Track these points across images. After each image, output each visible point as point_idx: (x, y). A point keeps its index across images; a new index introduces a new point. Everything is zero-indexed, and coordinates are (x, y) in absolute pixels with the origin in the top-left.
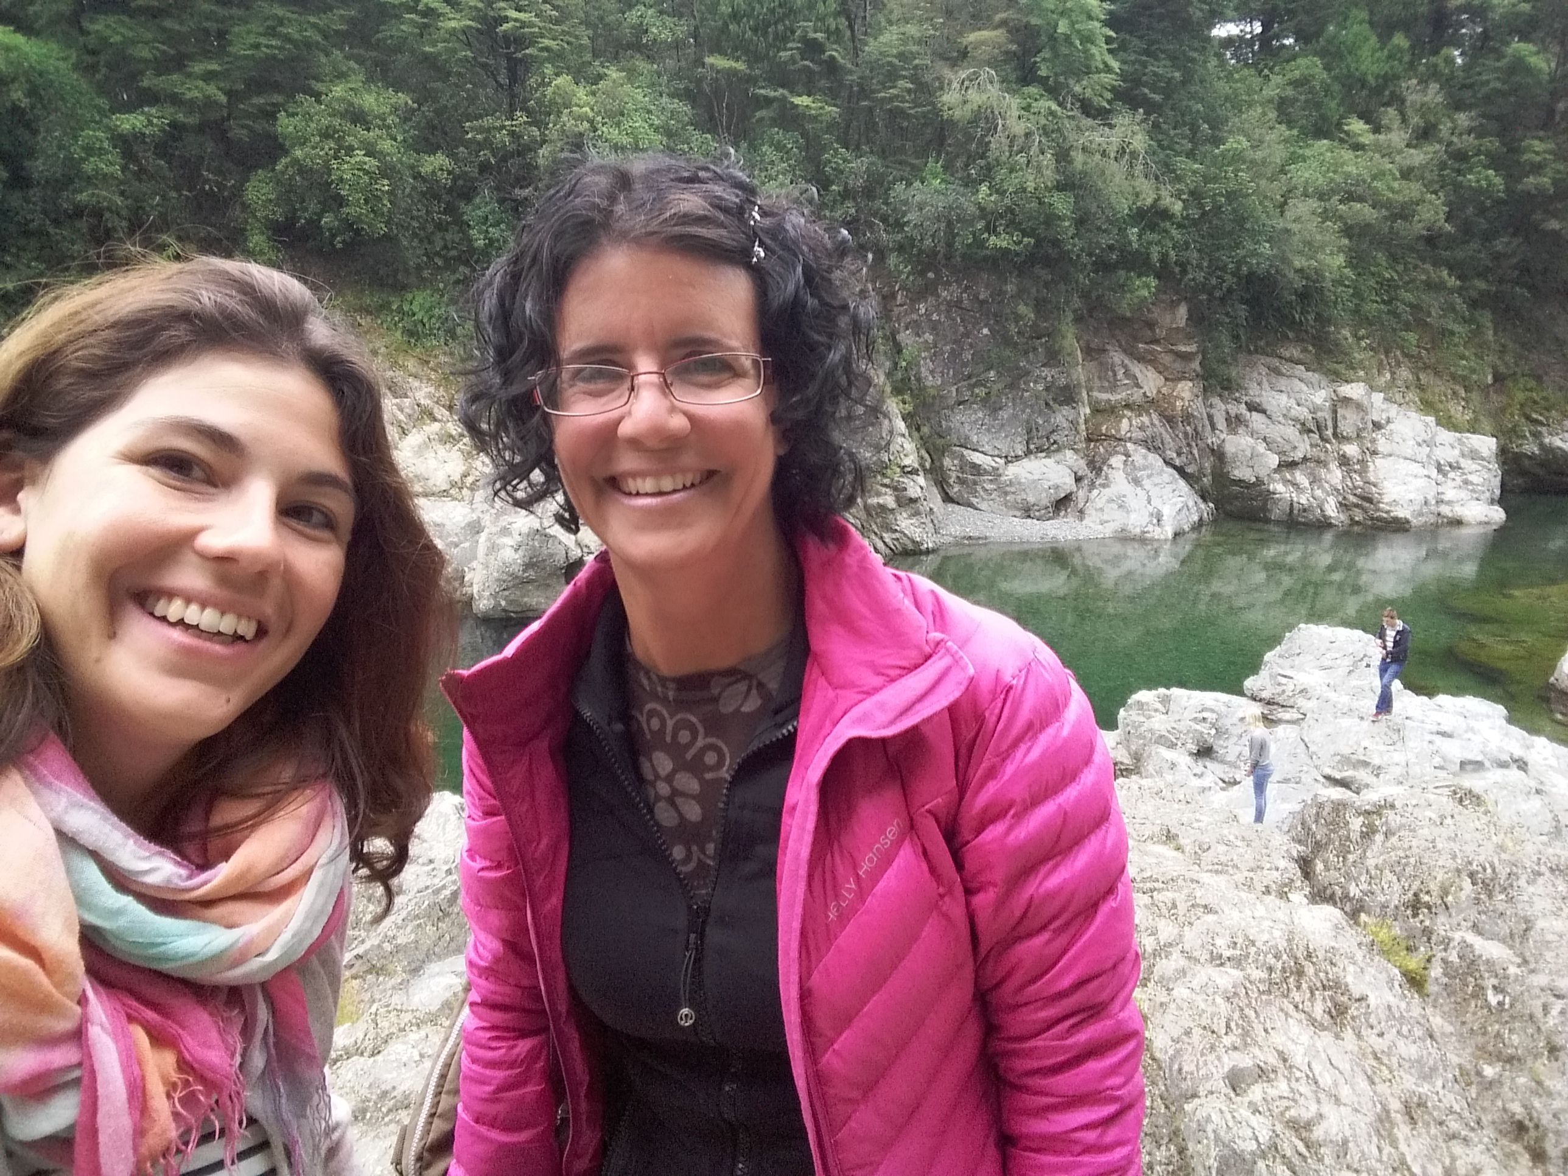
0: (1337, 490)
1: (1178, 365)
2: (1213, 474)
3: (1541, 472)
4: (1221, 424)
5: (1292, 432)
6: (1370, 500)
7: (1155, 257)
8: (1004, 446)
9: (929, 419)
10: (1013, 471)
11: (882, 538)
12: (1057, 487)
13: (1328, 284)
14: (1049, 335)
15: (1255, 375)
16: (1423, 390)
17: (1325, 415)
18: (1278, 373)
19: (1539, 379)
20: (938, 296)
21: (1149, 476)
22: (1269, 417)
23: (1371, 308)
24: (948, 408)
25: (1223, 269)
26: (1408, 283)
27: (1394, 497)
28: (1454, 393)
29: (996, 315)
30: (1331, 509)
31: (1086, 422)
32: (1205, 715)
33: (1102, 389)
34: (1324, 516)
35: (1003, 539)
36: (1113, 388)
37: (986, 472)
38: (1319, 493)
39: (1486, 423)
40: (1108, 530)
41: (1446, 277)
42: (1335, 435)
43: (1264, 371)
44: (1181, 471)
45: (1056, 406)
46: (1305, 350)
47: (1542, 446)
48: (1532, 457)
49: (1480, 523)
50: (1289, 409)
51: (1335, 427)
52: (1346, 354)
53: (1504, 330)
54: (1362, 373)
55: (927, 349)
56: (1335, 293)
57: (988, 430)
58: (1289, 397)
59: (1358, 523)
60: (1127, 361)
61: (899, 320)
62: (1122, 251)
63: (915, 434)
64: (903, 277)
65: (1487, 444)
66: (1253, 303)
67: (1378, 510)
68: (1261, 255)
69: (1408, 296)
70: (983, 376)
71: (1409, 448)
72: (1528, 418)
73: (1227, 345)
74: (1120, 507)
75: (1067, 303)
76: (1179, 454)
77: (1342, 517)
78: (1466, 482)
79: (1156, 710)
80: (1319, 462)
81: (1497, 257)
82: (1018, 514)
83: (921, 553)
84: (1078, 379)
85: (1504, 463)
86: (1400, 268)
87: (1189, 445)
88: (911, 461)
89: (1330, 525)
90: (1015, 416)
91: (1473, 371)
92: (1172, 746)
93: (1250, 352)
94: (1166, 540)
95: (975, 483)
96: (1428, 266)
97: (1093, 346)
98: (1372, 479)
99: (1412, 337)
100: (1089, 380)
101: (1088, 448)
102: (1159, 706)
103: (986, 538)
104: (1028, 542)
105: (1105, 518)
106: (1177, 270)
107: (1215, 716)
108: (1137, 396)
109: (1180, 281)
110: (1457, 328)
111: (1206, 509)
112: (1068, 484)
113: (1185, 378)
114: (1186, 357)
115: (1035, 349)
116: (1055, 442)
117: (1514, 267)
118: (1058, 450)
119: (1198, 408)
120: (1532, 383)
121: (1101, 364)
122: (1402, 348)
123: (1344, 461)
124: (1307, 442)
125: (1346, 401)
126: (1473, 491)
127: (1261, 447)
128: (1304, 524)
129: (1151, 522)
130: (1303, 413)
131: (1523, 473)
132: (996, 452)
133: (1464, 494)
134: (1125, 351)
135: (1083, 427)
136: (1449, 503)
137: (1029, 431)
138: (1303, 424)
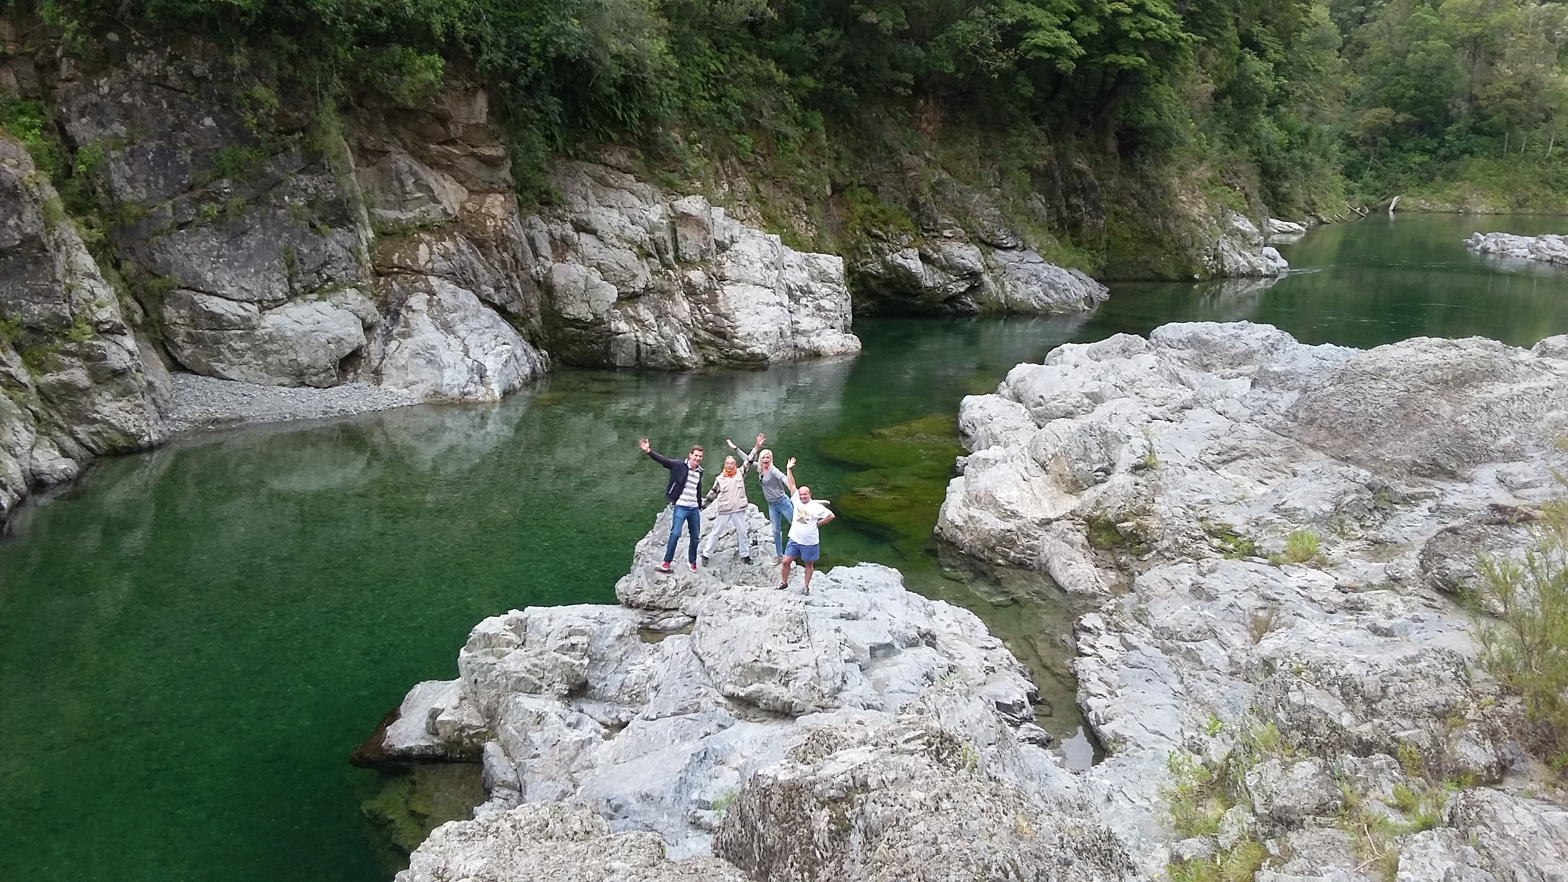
0: (686, 325)
1: (484, 173)
2: (543, 313)
3: (887, 293)
4: (545, 249)
5: (629, 257)
6: (723, 336)
7: (438, 29)
8: (255, 287)
9: (132, 251)
10: (272, 320)
11: (72, 434)
12: (339, 341)
13: (649, 74)
14: (304, 130)
15: (578, 186)
16: (763, 203)
17: (664, 234)
18: (603, 182)
19: (874, 190)
20: (128, 68)
21: (463, 320)
22: (601, 239)
23: (700, 106)
24: (161, 232)
25: (526, 48)
26: (735, 77)
27: (750, 330)
28: (796, 206)
29: (222, 99)
30: (683, 349)
31: (370, 249)
32: (574, 640)
33: (388, 205)
34: (676, 357)
35: (268, 419)
36: (402, 204)
37: (232, 325)
38: (666, 329)
39: (830, 241)
40: (417, 394)
41: (774, 70)
42: (677, 258)
43: (588, 181)
44: (502, 310)
45: (325, 228)
46: (632, 156)
47: (884, 263)
48: (876, 277)
49: (838, 354)
50: (622, 229)
51: (676, 249)
52: (679, 161)
53: (836, 134)
54: (698, 184)
55: (119, 146)
56: (658, 85)
57: (229, 265)
58: (622, 214)
59: (712, 363)
60: (416, 167)
61: (67, 101)
62: (393, 19)
63: (114, 274)
64: (67, 36)
65: (834, 265)
66: (567, 94)
67: (733, 346)
68: (569, 33)
69: (738, 94)
70: (211, 187)
71: (757, 272)
72: (869, 233)
73: (542, 151)
74: (430, 362)
75: (325, 85)
76: (497, 289)
77: (696, 358)
78: (819, 308)
79: (509, 644)
80: (662, 292)
81: (822, 50)
82: (286, 381)
83: (141, 450)
84: (352, 191)
85: (852, 285)
86: (726, 58)
87: (508, 277)
88: (110, 313)
89: (683, 369)
90: (267, 243)
91: (812, 182)
92: (535, 690)
93: (568, 157)
94: (494, 402)
95: (217, 341)
96: (754, 58)
97: (368, 146)
98: (723, 310)
99: (747, 141)
100: (368, 192)
101: (376, 284)
102: (512, 636)
103: (241, 419)
104: (305, 419)
105: (411, 377)
106: (468, 47)
107: (585, 639)
108: (435, 214)
109: (473, 63)
110: (791, 131)
111: (539, 357)
112: (355, 334)
113: (495, 191)
114: (492, 163)
115: (286, 149)
116: (330, 279)
117: (838, 63)
118: (336, 289)
119: (515, 230)
120: (869, 195)
121: (382, 170)
122: (736, 154)
123: (690, 290)
124: (648, 269)
125: (686, 217)
126: (827, 318)
127: (596, 277)
128: (654, 369)
129: (471, 380)
130: (638, 233)
131: (870, 294)
132: (244, 296)
133: (818, 323)
134: (413, 154)
135: (367, 256)
136: (804, 333)
137: (290, 265)
138: (640, 247)
